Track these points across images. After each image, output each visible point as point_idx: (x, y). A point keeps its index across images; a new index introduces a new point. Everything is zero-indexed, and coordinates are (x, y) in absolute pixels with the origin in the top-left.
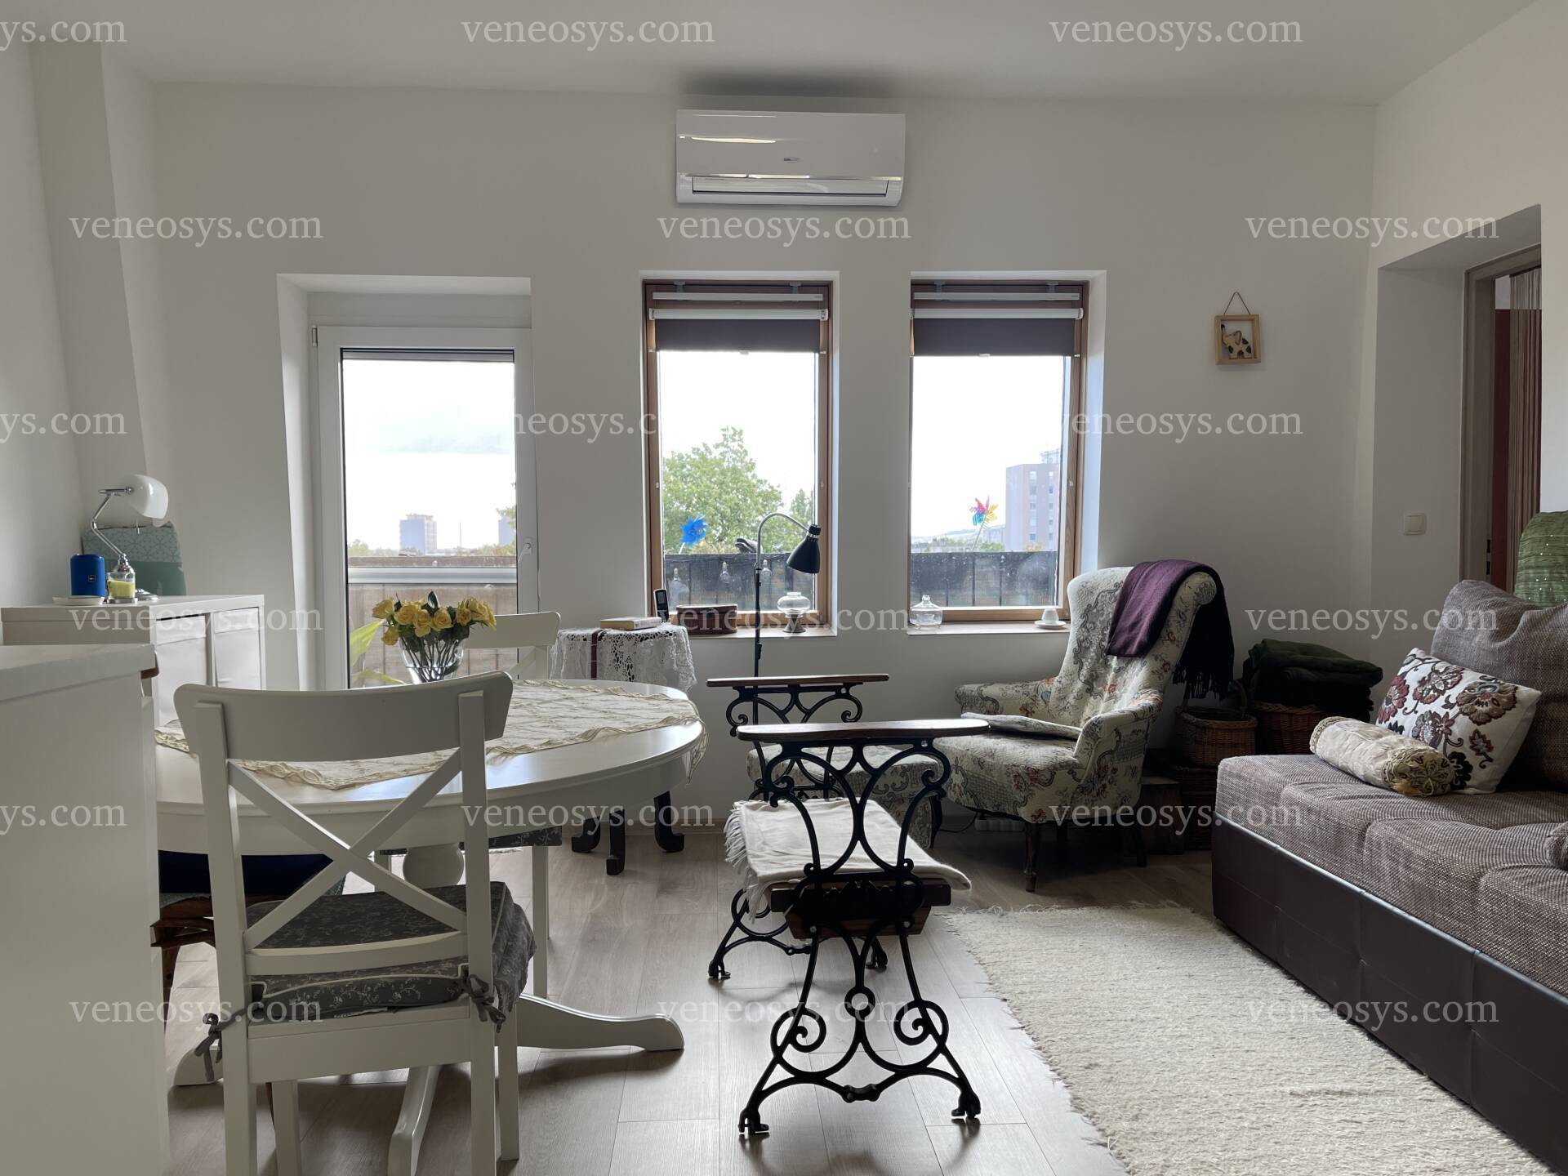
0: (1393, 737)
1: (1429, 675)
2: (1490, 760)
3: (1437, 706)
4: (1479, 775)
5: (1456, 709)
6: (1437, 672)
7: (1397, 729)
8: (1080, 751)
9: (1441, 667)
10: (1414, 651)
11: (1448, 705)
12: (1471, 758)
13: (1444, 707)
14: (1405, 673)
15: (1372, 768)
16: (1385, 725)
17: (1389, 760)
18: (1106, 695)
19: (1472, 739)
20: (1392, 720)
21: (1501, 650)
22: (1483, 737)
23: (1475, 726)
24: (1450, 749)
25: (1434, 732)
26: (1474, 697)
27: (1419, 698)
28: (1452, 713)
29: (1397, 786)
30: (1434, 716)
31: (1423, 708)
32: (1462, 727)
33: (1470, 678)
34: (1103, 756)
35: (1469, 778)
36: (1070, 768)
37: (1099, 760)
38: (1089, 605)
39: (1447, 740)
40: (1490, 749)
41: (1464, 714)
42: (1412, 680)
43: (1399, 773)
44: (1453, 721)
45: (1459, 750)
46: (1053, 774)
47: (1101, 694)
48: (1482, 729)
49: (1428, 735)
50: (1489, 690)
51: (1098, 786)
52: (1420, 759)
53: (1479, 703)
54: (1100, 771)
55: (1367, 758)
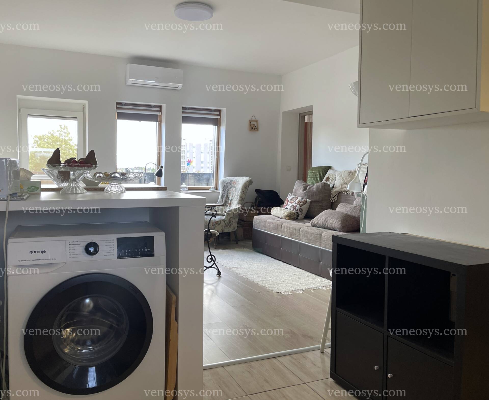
0: (286, 210)
1: (292, 198)
2: (302, 213)
3: (294, 204)
4: (300, 216)
5: (297, 204)
6: (294, 198)
7: (287, 209)
8: (226, 217)
9: (294, 197)
10: (290, 194)
11: (295, 203)
12: (299, 213)
13: (295, 204)
14: (288, 198)
15: (283, 216)
16: (285, 208)
17: (286, 214)
18: (229, 206)
19: (299, 209)
20: (286, 207)
21: (304, 193)
22: (301, 209)
23: (300, 207)
24: (296, 211)
25: (293, 209)
26: (300, 202)
27: (291, 203)
28: (296, 205)
29: (287, 218)
30: (293, 206)
31: (291, 204)
32: (298, 207)
33: (299, 198)
34: (230, 218)
35: (299, 217)
36: (224, 221)
37: (230, 219)
38: (224, 186)
39: (295, 210)
40: (302, 211)
41: (298, 205)
42: (289, 199)
43: (287, 216)
44: (296, 206)
45: (297, 212)
46: (221, 222)
47: (228, 206)
48: (301, 207)
49: (292, 209)
50: (302, 200)
51: (229, 225)
52: (291, 213)
53: (301, 203)
54: (230, 221)
55: (282, 214)
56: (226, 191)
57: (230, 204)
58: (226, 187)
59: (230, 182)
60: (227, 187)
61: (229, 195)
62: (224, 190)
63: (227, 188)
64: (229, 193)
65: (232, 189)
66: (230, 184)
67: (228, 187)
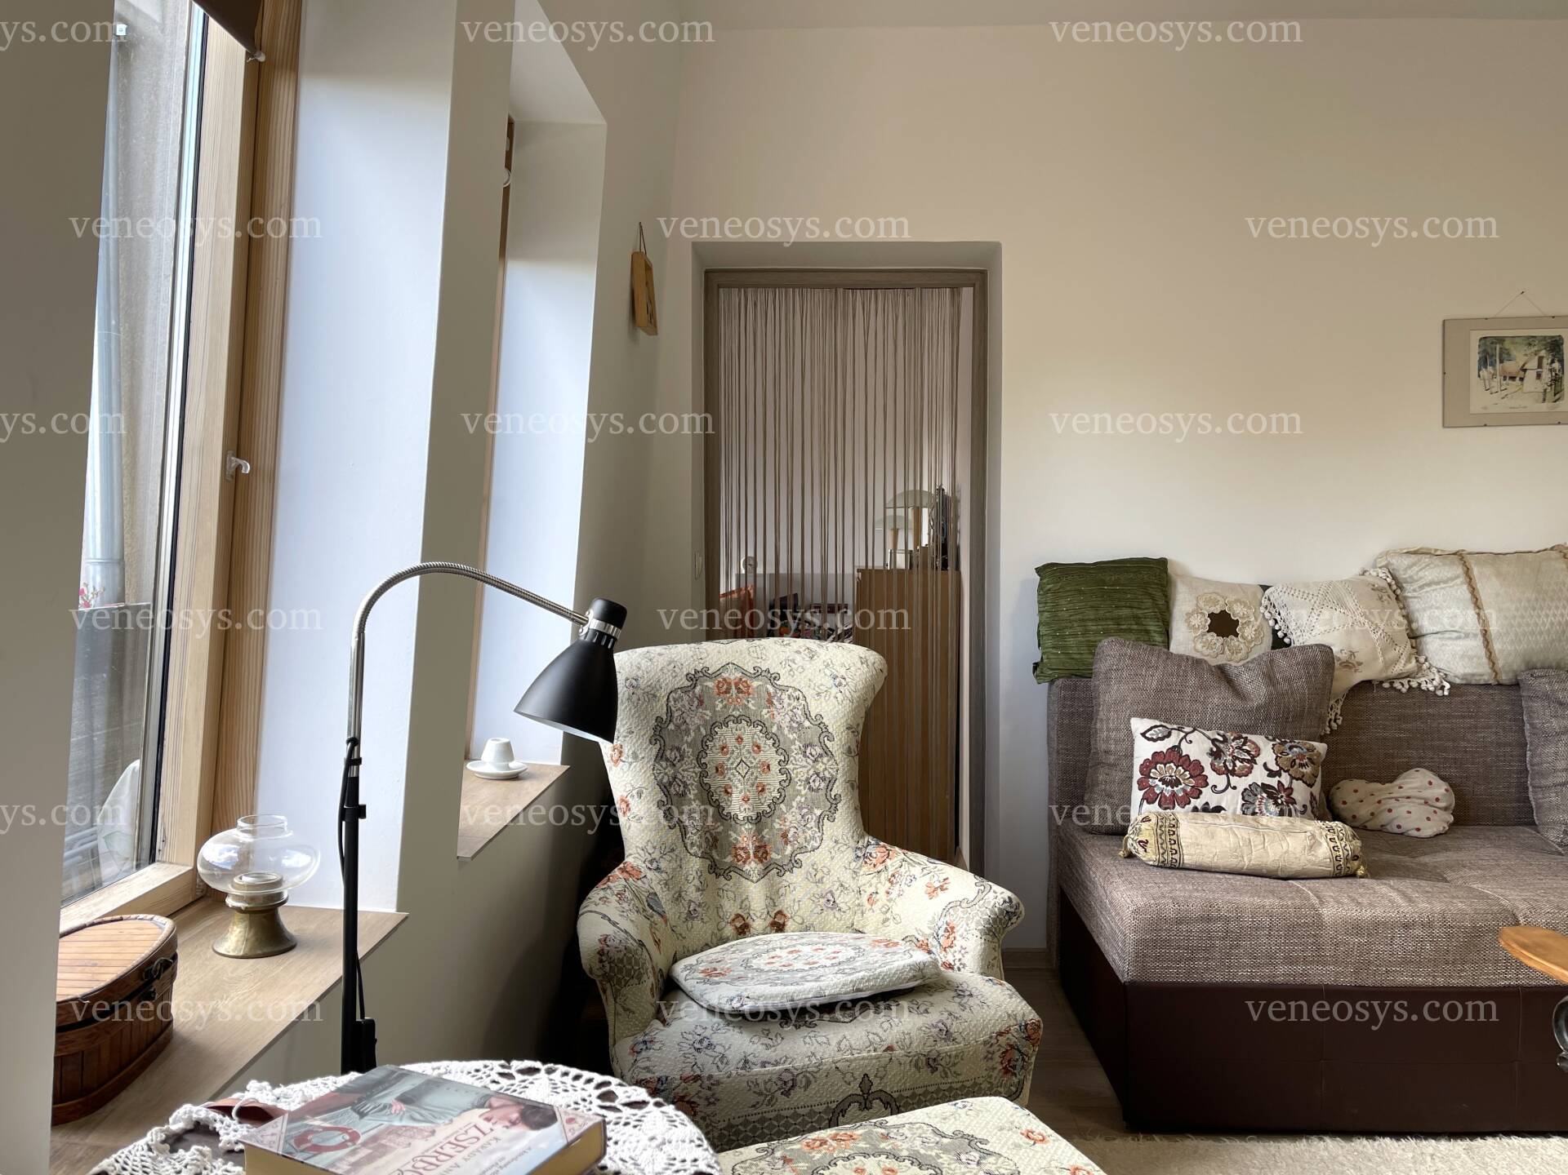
13: (1268, 776)
17: (1331, 845)
19: (1311, 803)
25: (1277, 805)
31: (1240, 782)
39: (1294, 810)
41: (1297, 780)
42: (1197, 753)
49: (1271, 809)
56: (682, 758)
57: (762, 852)
58: (671, 727)
59: (688, 683)
60: (678, 727)
61: (716, 782)
62: (668, 753)
63: (687, 732)
64: (711, 770)
65: (727, 735)
66: (701, 702)
67: (692, 728)
